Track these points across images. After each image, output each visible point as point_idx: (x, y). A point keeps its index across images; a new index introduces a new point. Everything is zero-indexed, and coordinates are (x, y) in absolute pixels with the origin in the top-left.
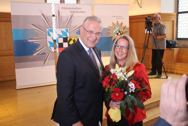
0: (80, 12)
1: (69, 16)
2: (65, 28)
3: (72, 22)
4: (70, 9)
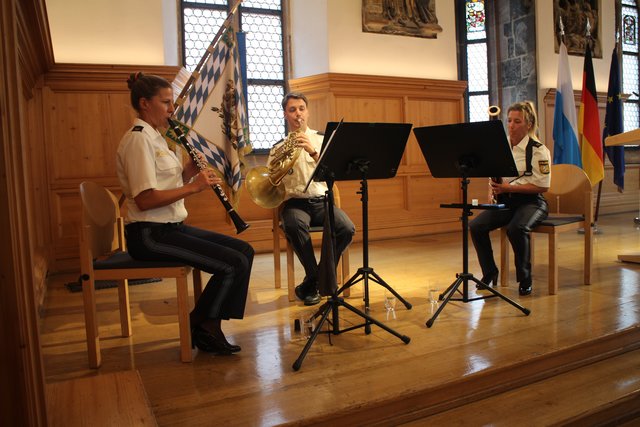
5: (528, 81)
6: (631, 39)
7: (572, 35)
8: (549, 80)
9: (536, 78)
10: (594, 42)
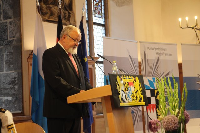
0: (166, 55)
1: (155, 60)
2: (152, 76)
3: (158, 69)
4: (156, 49)
5: (14, 43)
6: (99, 14)
7: (51, 6)
8: (29, 44)
9: (20, 40)
10: (69, 13)
